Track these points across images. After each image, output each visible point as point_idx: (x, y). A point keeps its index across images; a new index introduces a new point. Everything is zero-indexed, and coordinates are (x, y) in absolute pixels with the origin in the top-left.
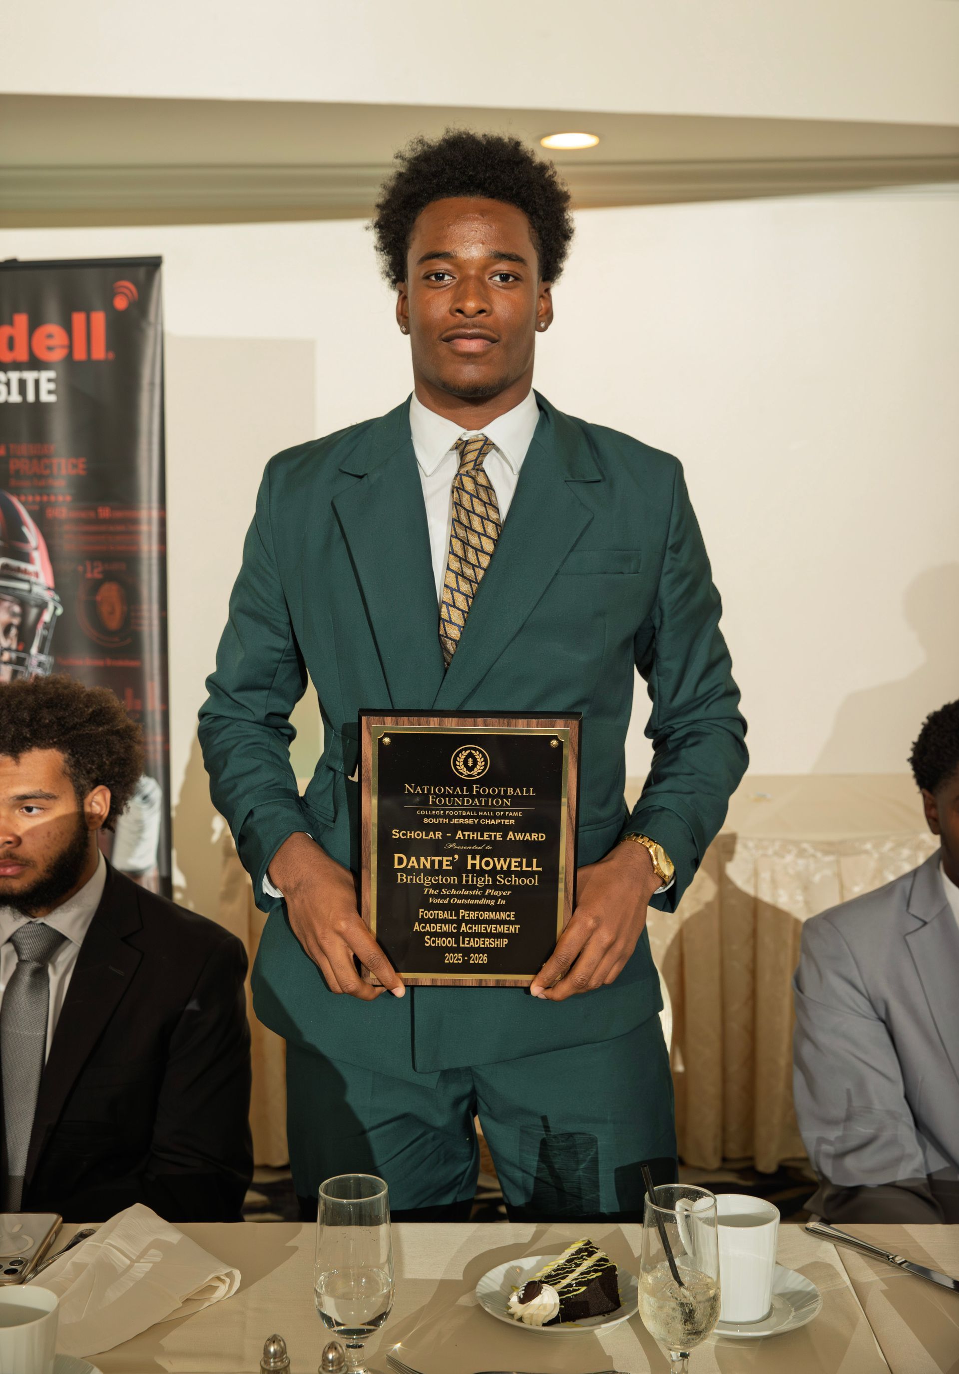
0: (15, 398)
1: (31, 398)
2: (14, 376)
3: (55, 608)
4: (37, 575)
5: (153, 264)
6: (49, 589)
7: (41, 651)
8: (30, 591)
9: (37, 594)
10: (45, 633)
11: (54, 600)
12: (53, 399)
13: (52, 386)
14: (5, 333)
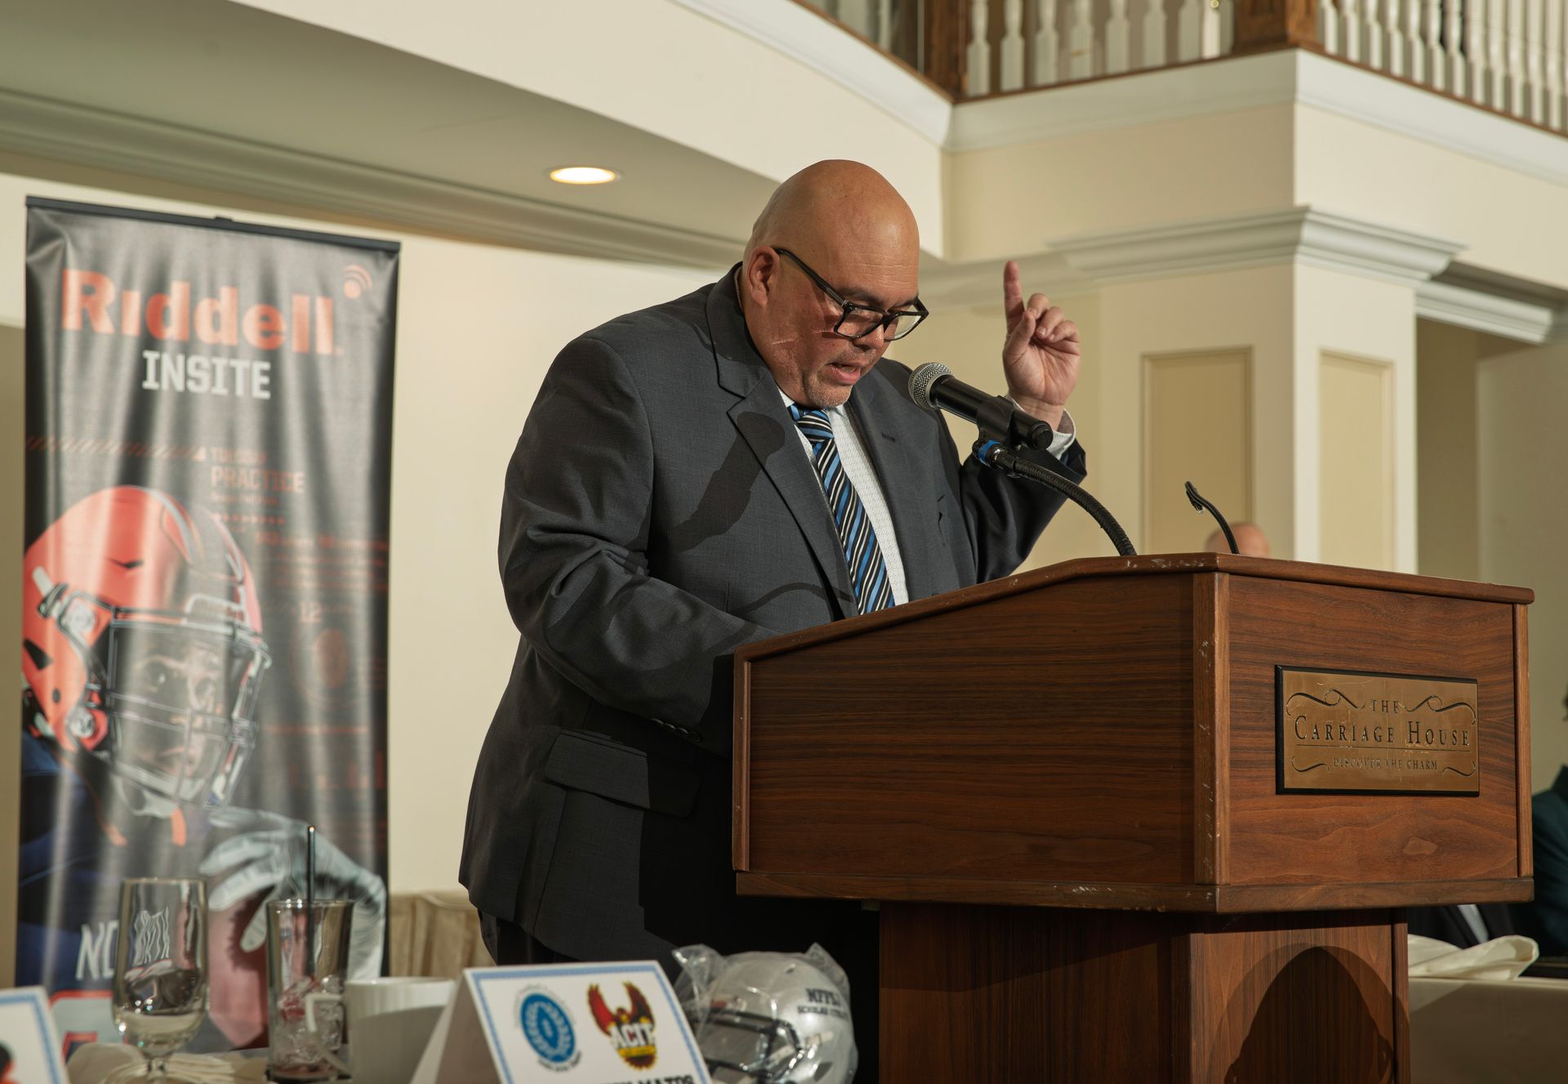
0: (218, 389)
1: (240, 391)
3: (263, 660)
4: (241, 616)
5: (390, 250)
6: (255, 634)
7: (244, 715)
8: (233, 637)
9: (241, 640)
10: (251, 691)
11: (262, 649)
12: (266, 395)
13: (266, 380)
14: (204, 307)
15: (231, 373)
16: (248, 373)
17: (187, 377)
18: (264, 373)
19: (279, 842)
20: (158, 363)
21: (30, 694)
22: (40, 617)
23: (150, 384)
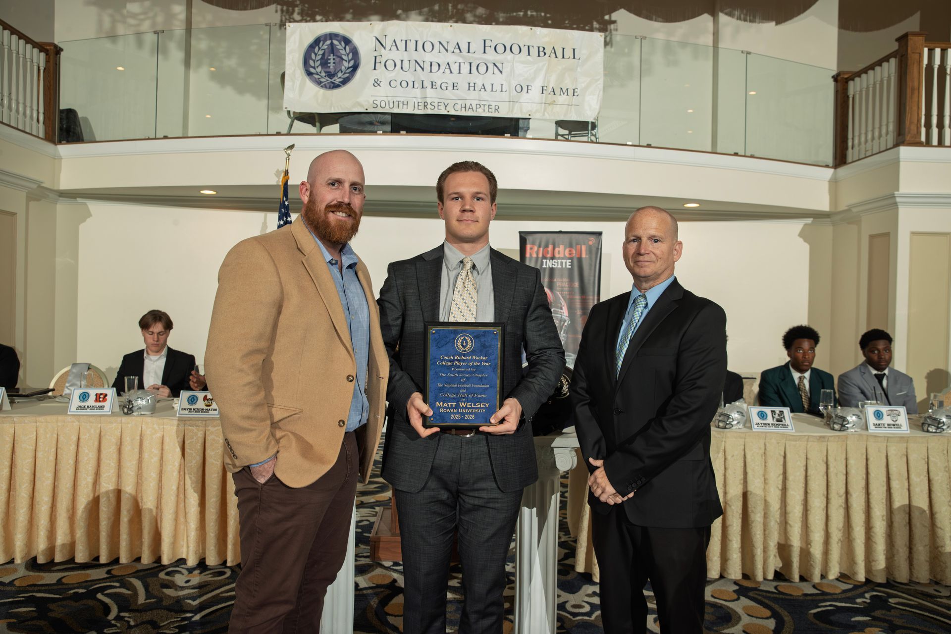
0: (559, 266)
1: (564, 266)
2: (559, 261)
3: (568, 322)
4: (564, 313)
5: (600, 234)
6: (566, 317)
7: (564, 333)
8: (561, 317)
9: (564, 318)
10: (565, 328)
11: (569, 320)
12: (570, 267)
13: (570, 264)
14: (557, 250)
15: (562, 263)
16: (566, 263)
19: (572, 359)
20: (546, 262)
23: (544, 266)
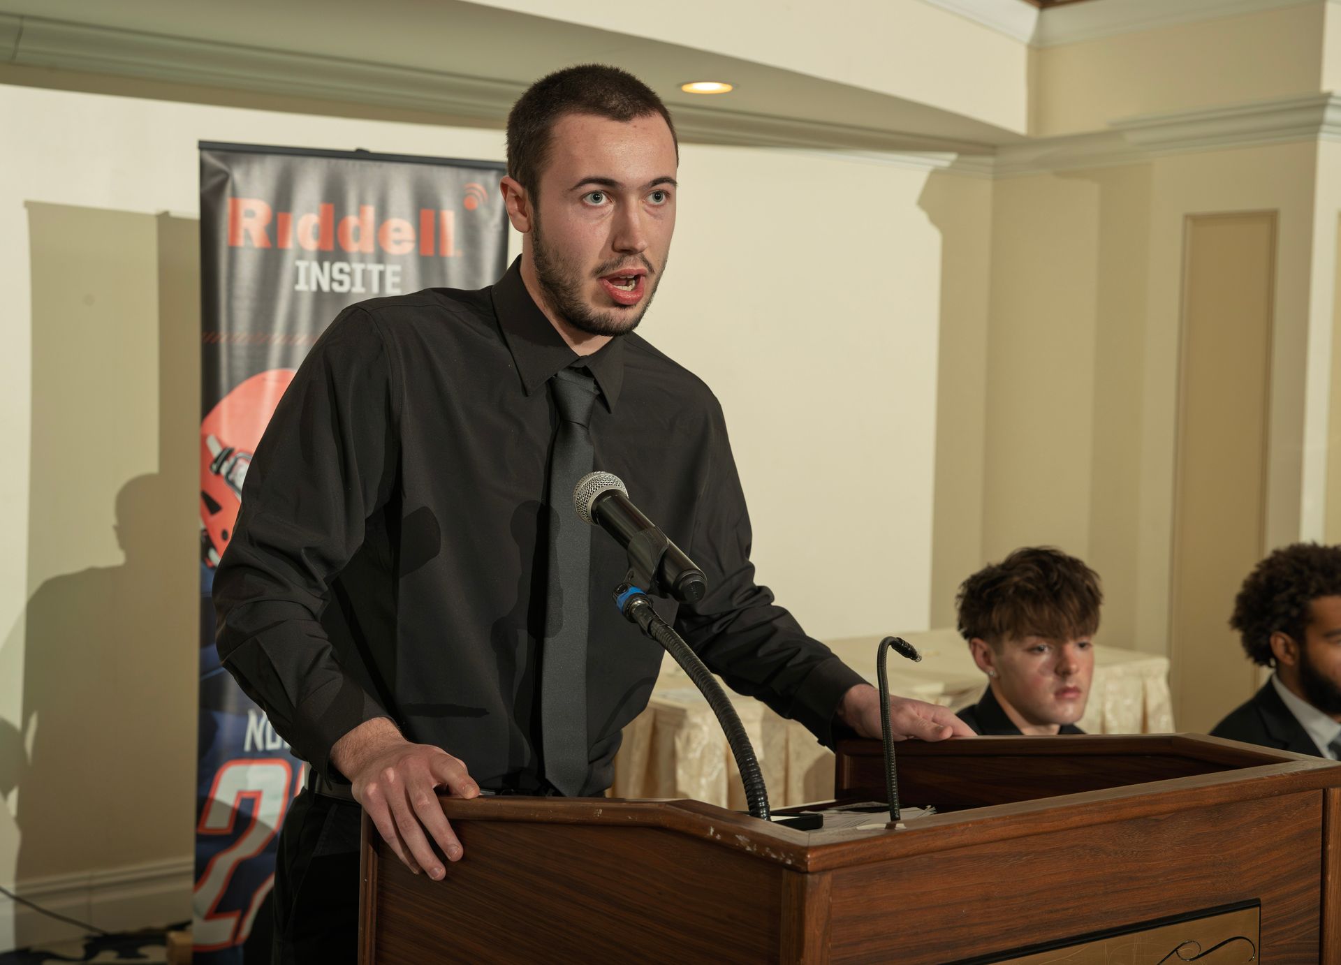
0: (359, 289)
1: (375, 289)
13: (397, 280)
16: (382, 275)
17: (332, 280)
18: (395, 274)
20: (308, 270)
21: (205, 534)
22: (212, 474)
23: (301, 286)
